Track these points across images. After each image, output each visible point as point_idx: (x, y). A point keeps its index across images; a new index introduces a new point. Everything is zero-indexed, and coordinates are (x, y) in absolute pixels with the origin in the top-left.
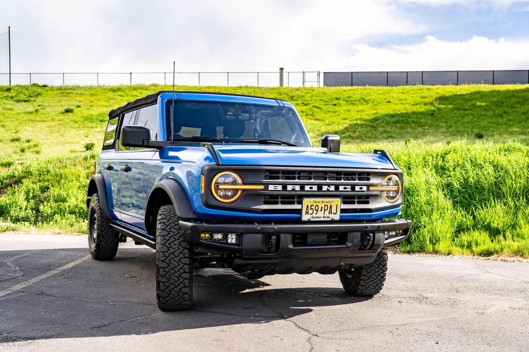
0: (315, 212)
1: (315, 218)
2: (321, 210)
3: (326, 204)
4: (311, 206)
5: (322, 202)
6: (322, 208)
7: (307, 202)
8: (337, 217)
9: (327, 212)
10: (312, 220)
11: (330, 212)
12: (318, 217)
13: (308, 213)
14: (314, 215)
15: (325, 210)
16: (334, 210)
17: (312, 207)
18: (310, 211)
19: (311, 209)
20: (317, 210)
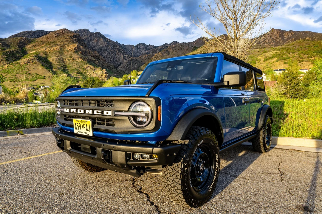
0: (80, 128)
1: (80, 132)
2: (82, 127)
3: (84, 123)
4: (77, 123)
5: (82, 122)
6: (82, 125)
7: (75, 120)
8: (91, 134)
9: (85, 129)
10: (79, 133)
11: (87, 130)
12: (82, 132)
13: (76, 128)
14: (79, 130)
15: (84, 128)
16: (88, 129)
17: (78, 125)
18: (77, 128)
19: (77, 126)
20: (80, 127)
